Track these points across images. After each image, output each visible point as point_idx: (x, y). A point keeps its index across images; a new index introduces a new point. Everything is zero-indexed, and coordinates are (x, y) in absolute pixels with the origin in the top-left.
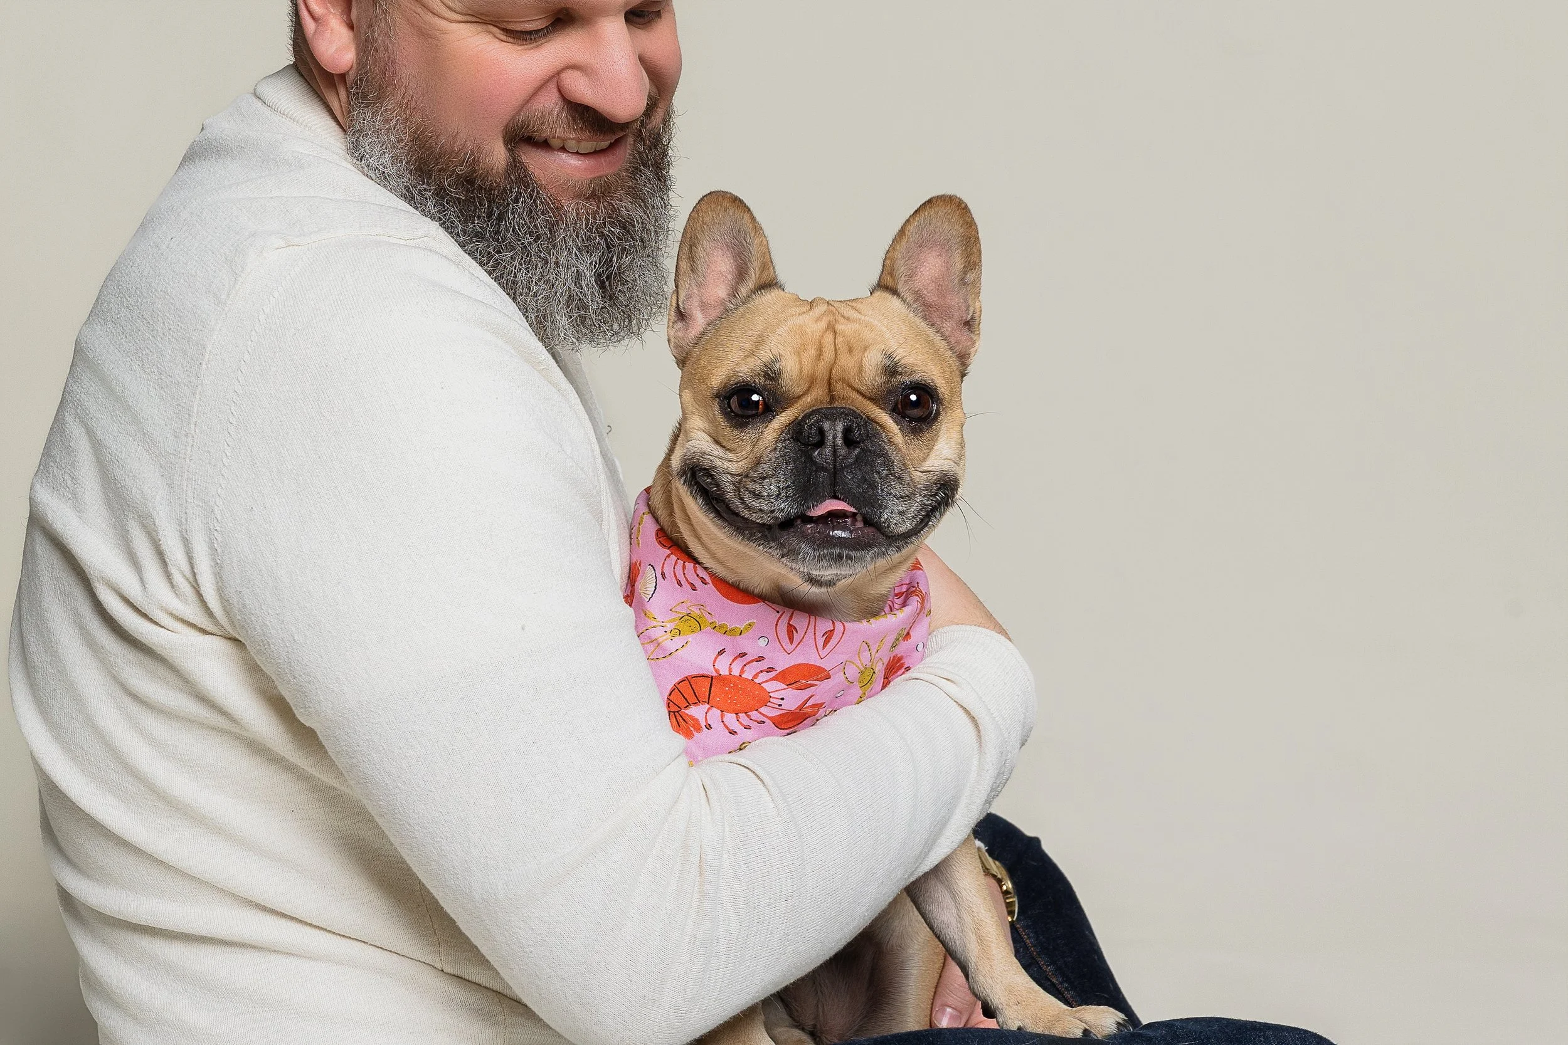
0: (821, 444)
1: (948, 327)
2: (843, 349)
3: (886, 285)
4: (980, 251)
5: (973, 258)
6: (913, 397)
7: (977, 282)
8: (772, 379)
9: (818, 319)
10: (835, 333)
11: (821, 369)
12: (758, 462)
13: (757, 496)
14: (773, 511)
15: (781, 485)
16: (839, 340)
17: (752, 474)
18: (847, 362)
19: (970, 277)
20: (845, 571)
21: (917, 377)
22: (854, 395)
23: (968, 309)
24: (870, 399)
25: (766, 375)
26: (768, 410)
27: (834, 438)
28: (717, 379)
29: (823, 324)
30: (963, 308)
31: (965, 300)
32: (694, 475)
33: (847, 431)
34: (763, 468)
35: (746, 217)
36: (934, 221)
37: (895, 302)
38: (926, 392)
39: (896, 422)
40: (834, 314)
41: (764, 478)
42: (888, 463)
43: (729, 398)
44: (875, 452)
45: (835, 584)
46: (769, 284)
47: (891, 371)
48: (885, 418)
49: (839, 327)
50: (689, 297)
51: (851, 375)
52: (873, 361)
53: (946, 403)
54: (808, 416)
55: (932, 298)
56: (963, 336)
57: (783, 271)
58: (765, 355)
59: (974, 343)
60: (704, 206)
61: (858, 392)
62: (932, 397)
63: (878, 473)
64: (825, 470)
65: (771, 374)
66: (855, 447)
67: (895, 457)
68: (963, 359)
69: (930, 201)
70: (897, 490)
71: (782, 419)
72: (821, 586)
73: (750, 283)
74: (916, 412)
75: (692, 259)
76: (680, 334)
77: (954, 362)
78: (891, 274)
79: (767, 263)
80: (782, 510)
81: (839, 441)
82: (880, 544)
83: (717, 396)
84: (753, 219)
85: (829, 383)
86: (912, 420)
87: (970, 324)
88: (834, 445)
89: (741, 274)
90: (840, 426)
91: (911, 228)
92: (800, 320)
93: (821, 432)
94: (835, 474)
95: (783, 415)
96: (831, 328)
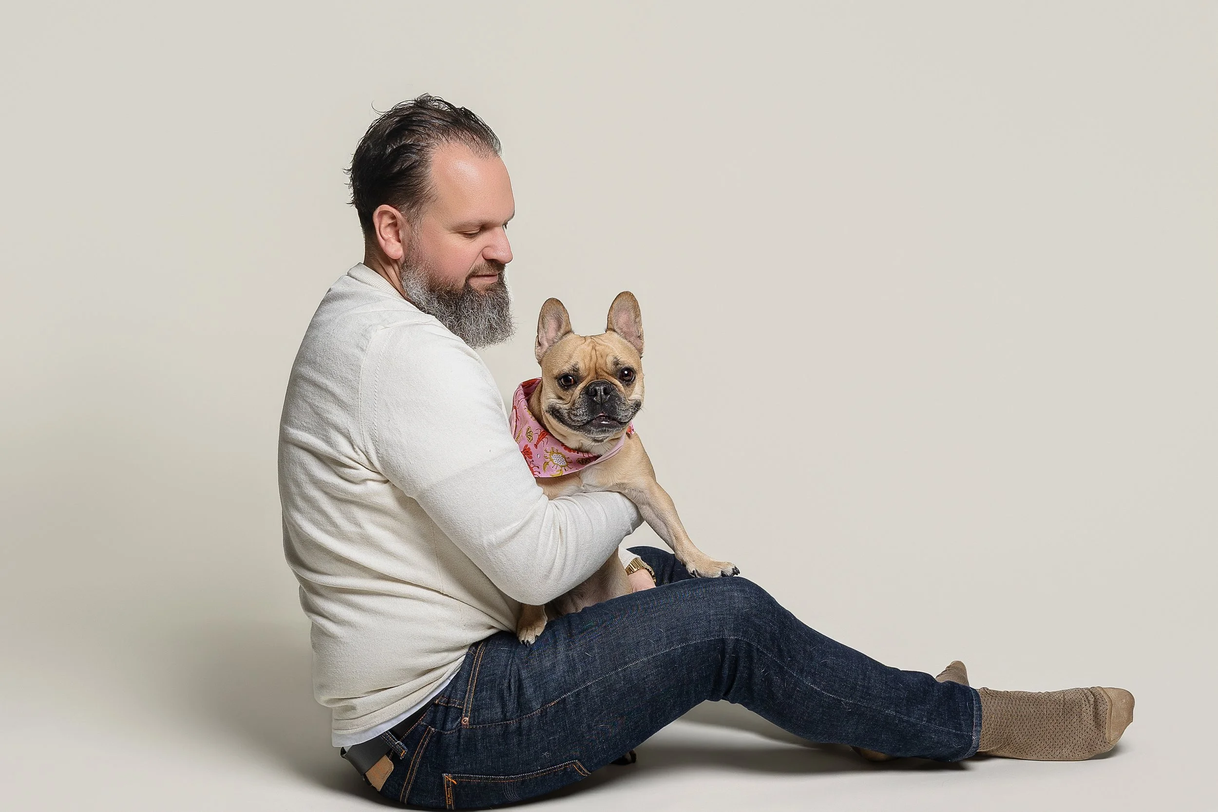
0: (596, 395)
1: (632, 339)
2: (599, 356)
3: (610, 329)
4: (639, 310)
5: (638, 313)
6: (626, 372)
7: (640, 322)
8: (576, 371)
9: (589, 345)
10: (596, 350)
11: (592, 365)
12: (574, 404)
13: (576, 415)
14: (582, 421)
15: (584, 411)
16: (597, 353)
17: (573, 408)
18: (601, 361)
19: (637, 320)
20: (607, 435)
21: (627, 365)
22: (605, 374)
23: (638, 332)
24: (611, 375)
25: (574, 370)
26: (576, 383)
27: (601, 392)
28: (556, 372)
29: (590, 348)
30: (637, 331)
31: (637, 329)
32: (553, 412)
33: (605, 390)
34: (577, 405)
35: (561, 307)
36: (622, 302)
37: (615, 335)
38: (631, 371)
39: (621, 383)
40: (594, 343)
41: (577, 409)
42: (620, 399)
43: (560, 379)
44: (615, 396)
45: (603, 441)
46: (569, 332)
47: (616, 363)
48: (617, 382)
49: (597, 348)
50: (542, 337)
51: (603, 366)
52: (610, 360)
53: (637, 372)
54: (590, 385)
55: (625, 329)
56: (638, 341)
57: (574, 326)
58: (573, 362)
59: (643, 344)
60: (547, 304)
61: (606, 372)
62: (632, 371)
63: (617, 403)
64: (598, 404)
65: (576, 370)
66: (608, 395)
67: (622, 396)
68: (640, 351)
69: (619, 294)
70: (624, 408)
71: (581, 386)
72: (599, 442)
73: (562, 331)
74: (627, 378)
75: (543, 323)
76: (539, 351)
77: (637, 355)
78: (611, 323)
79: (568, 323)
80: (585, 420)
81: (602, 393)
82: (618, 427)
83: (556, 378)
84: (564, 307)
85: (596, 370)
86: (626, 381)
87: (640, 337)
88: (601, 395)
89: (559, 327)
90: (602, 388)
91: (614, 305)
92: (582, 346)
93: (596, 391)
94: (602, 404)
95: (581, 384)
96: (594, 348)
